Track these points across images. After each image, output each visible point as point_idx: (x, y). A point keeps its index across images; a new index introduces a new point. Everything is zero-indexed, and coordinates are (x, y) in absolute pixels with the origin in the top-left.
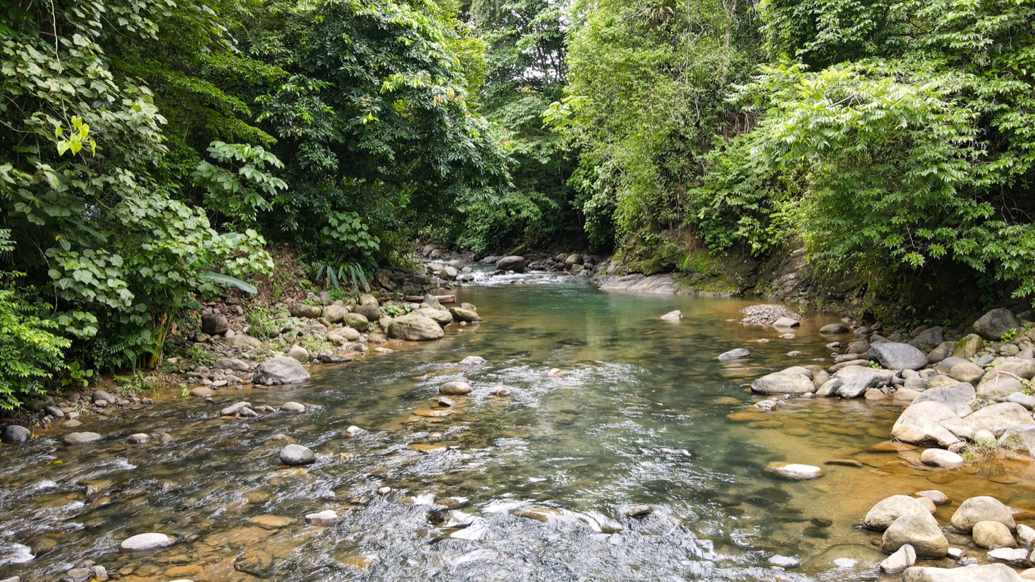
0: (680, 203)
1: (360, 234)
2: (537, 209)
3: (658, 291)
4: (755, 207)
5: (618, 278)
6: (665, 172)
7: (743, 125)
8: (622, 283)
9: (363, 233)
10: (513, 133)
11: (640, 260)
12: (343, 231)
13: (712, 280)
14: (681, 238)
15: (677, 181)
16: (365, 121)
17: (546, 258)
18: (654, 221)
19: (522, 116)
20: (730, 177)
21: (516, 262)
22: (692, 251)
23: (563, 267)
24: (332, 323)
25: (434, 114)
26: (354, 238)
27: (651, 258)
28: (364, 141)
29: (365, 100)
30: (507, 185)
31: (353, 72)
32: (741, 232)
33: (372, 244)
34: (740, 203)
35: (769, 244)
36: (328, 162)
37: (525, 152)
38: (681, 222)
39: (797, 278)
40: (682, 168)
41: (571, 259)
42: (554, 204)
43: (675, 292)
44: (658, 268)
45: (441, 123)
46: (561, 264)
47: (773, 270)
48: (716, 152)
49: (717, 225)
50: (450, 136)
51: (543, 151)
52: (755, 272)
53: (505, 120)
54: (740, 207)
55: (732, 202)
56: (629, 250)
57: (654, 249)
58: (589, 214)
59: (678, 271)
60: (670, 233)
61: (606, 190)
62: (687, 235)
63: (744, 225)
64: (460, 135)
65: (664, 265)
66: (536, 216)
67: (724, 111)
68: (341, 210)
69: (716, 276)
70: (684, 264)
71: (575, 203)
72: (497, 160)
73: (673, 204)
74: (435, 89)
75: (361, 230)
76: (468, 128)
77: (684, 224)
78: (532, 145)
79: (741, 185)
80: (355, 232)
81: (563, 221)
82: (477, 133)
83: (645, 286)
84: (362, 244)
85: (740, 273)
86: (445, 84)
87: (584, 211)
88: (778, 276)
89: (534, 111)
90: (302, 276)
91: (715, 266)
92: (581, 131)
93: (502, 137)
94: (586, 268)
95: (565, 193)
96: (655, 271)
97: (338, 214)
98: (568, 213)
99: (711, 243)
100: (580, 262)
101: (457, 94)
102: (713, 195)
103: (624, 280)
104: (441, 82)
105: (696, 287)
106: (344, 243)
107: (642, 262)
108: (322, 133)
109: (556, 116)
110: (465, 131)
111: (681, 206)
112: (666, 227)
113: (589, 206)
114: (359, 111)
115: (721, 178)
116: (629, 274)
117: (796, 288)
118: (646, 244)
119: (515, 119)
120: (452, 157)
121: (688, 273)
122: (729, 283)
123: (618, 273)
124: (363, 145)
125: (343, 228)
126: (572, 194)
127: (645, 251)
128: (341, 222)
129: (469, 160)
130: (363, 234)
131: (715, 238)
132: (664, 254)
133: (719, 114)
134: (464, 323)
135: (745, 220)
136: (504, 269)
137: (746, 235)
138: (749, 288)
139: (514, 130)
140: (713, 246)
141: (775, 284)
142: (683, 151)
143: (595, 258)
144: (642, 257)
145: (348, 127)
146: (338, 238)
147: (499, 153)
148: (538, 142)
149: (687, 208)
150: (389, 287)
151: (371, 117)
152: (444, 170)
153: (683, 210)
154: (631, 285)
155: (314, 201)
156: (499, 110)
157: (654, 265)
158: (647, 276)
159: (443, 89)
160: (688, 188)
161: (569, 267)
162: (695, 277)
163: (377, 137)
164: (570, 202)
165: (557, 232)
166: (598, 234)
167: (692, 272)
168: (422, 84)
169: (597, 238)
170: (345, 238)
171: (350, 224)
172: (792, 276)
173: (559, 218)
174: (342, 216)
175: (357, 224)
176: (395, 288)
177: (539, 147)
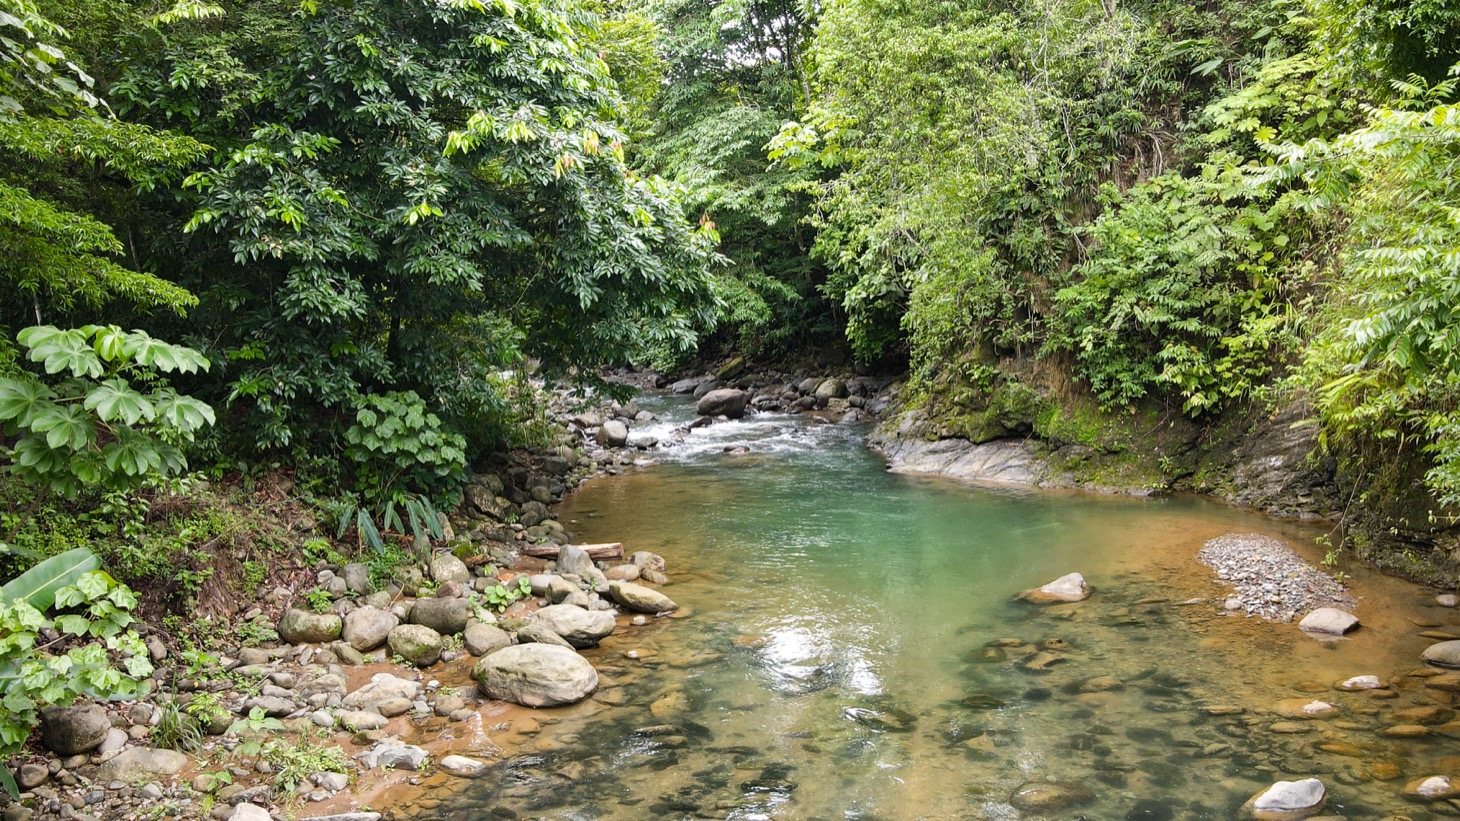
0: (1036, 310)
1: (423, 437)
2: (761, 304)
3: (1004, 479)
4: (1193, 325)
5: (922, 446)
6: (1006, 253)
7: (1149, 159)
8: (931, 458)
9: (429, 434)
10: (713, 173)
11: (961, 413)
12: (389, 434)
13: (1108, 458)
14: (1040, 375)
15: (1028, 268)
16: (413, 219)
17: (779, 382)
18: (987, 342)
19: (728, 142)
20: (1139, 267)
21: (731, 401)
22: (1064, 400)
23: (813, 403)
24: (364, 651)
25: (558, 193)
26: (411, 446)
27: (983, 409)
28: (416, 257)
29: (413, 172)
30: (712, 303)
31: (384, 115)
32: (1168, 374)
33: (449, 453)
34: (1164, 318)
35: (1223, 397)
36: (345, 304)
37: (736, 206)
38: (1038, 343)
39: (1288, 467)
40: (1039, 247)
41: (826, 388)
42: (791, 294)
43: (1036, 484)
44: (997, 431)
45: (574, 206)
46: (808, 399)
47: (1232, 445)
48: (1107, 220)
49: (1115, 355)
50: (595, 229)
51: (768, 203)
52: (1193, 445)
53: (698, 151)
54: (1163, 325)
55: (1149, 317)
56: (939, 393)
57: (988, 395)
58: (853, 310)
59: (1036, 437)
60: (1018, 365)
61: (884, 270)
62: (1053, 372)
63: (1173, 361)
64: (616, 223)
65: (1009, 424)
66: (761, 315)
67: (1114, 134)
68: (382, 390)
69: (1116, 453)
70: (1053, 424)
71: (826, 289)
72: (690, 262)
73: (1023, 312)
74: (557, 138)
75: (427, 426)
76: (630, 208)
77: (1045, 349)
78: (747, 192)
79: (1163, 283)
80: (412, 432)
81: (807, 316)
82: (648, 217)
83: (976, 467)
84: (428, 457)
85: (1164, 448)
86: (578, 125)
87: (846, 303)
88: (1246, 458)
89: (749, 132)
90: (308, 531)
91: (1112, 433)
92: (847, 188)
94: (852, 405)
95: (807, 270)
96: (991, 435)
97: (376, 400)
98: (814, 302)
99: (1102, 391)
100: (842, 392)
101: (604, 141)
102: (1109, 302)
103: (934, 452)
104: (570, 120)
105: (1078, 474)
106: (392, 456)
107: (966, 418)
108: (328, 244)
109: (793, 149)
110: (624, 215)
111: (1039, 316)
112: (1009, 351)
113: (853, 296)
114: (399, 195)
115: (1122, 270)
116: (943, 438)
117: (1289, 489)
118: (971, 385)
119: (716, 149)
120: (601, 269)
121: (1056, 445)
122: (1144, 469)
123: (921, 434)
124: (415, 266)
125: (386, 429)
126: (820, 272)
127: (971, 399)
128: (382, 417)
129: (636, 272)
130: (429, 437)
131: (1110, 380)
132: (1009, 405)
133: (1104, 139)
134: (640, 619)
135: (1180, 351)
136: (709, 413)
137: (1179, 380)
138: (1183, 476)
139: (715, 167)
140: (1108, 394)
141: (1240, 473)
142: (1038, 212)
143: (868, 382)
144: (966, 407)
145: (384, 228)
146: (379, 449)
147: (693, 248)
148: (759, 186)
149: (1052, 321)
150: (496, 511)
151: (425, 210)
152: (586, 296)
153: (1043, 325)
154: (948, 463)
155: (322, 382)
156: (686, 131)
157: (989, 425)
158: (978, 444)
159: (574, 139)
160: (1055, 286)
161: (823, 403)
162: (1074, 454)
163: (442, 246)
164: (819, 287)
165: (797, 333)
166: (870, 341)
167: (1068, 444)
168: (528, 134)
169: (869, 348)
170: (393, 448)
171: (403, 419)
172: (1276, 461)
173: (799, 311)
174: (383, 404)
175: (415, 417)
176: (506, 511)
177: (760, 196)
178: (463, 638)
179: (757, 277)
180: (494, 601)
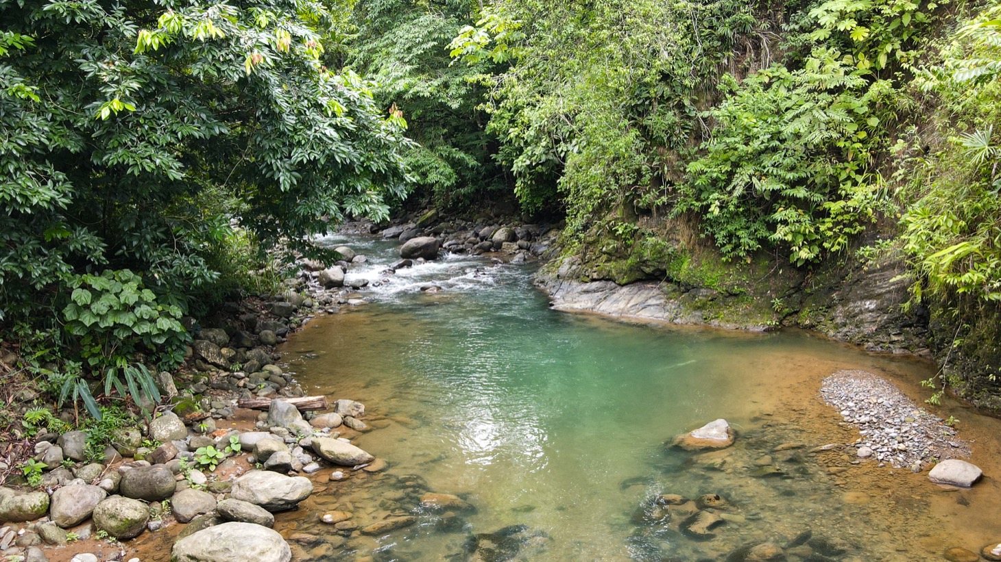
0: (668, 178)
1: (138, 311)
2: (449, 170)
3: (645, 316)
4: (801, 192)
5: (577, 286)
6: (645, 132)
7: (758, 54)
8: (585, 297)
9: (144, 308)
10: (408, 68)
11: (608, 261)
12: (104, 310)
13: (729, 300)
14: (672, 230)
15: (662, 144)
16: (105, 113)
17: (464, 229)
18: (628, 203)
19: (420, 43)
20: (756, 144)
21: (426, 246)
22: (692, 251)
23: (490, 247)
24: (69, 527)
25: (253, 86)
26: (127, 320)
27: (626, 258)
28: (115, 149)
29: (105, 69)
30: (403, 179)
31: (73, 13)
32: (780, 233)
33: (164, 324)
34: (777, 187)
35: (824, 250)
36: (44, 194)
37: (427, 94)
38: (669, 205)
39: (881, 310)
40: (671, 127)
41: (500, 235)
42: (472, 162)
43: (671, 320)
44: (637, 275)
45: (269, 100)
46: (486, 243)
47: (831, 290)
48: (728, 106)
49: (735, 215)
50: (291, 120)
51: (452, 91)
52: (798, 289)
53: (396, 50)
54: (776, 195)
55: (765, 186)
56: (590, 244)
57: (630, 246)
58: (520, 173)
59: (669, 280)
60: (654, 222)
61: (544, 143)
62: (681, 226)
63: (785, 222)
64: (312, 114)
65: (648, 270)
66: (448, 179)
67: (730, 34)
68: (98, 270)
69: (736, 295)
70: (685, 270)
71: (499, 158)
72: (380, 146)
73: (658, 180)
74: (248, 36)
75: (139, 303)
76: (324, 101)
77: (676, 210)
78: (436, 83)
79: (777, 157)
80: (129, 308)
81: (484, 178)
82: (340, 108)
83: (622, 305)
84: (145, 328)
85: (776, 291)
86: (271, 26)
87: (515, 169)
88: (844, 301)
89: (436, 35)
90: (30, 401)
91: (732, 279)
92: (515, 80)
93: (394, 74)
94: (521, 248)
95: (484, 143)
96: (633, 278)
97: (90, 279)
98: (490, 167)
99: (724, 245)
100: (512, 238)
101: (298, 40)
102: (731, 174)
103: (587, 292)
104: (263, 20)
105: (706, 313)
106: (109, 331)
107: (612, 264)
108: (23, 138)
109: (469, 48)
110: (318, 106)
111: (671, 183)
112: (647, 211)
113: (520, 164)
114: (93, 91)
115: (741, 147)
116: (593, 280)
117: (883, 328)
118: (617, 238)
119: (410, 49)
120: (298, 155)
121: (686, 289)
122: (759, 308)
123: (575, 276)
124: (112, 159)
125: (101, 306)
126: (494, 144)
127: (616, 250)
128: (97, 295)
129: (330, 158)
130: (143, 310)
131: (730, 236)
132: (647, 254)
133: (723, 38)
135: (791, 214)
136: (409, 257)
137: (789, 238)
138: (790, 314)
139: (410, 62)
140: (729, 247)
141: (839, 313)
142: (669, 99)
143: (532, 228)
144: (612, 255)
145: (83, 122)
146: (96, 324)
147: (383, 134)
148: (444, 78)
149: (683, 189)
150: (221, 361)
151: (117, 105)
152: (285, 181)
153: (674, 191)
154: (599, 301)
155: (30, 268)
156: (387, 35)
157: (631, 270)
158: (622, 286)
159: (264, 37)
160: (685, 159)
161: (498, 246)
162: (703, 294)
163: (141, 138)
164: (493, 156)
165: (477, 191)
166: (533, 197)
167: (697, 288)
168: (215, 31)
169: (532, 203)
170: (110, 322)
171: (117, 295)
172: (870, 305)
173: (479, 173)
174: (98, 282)
175: (130, 294)
176: (232, 360)
177: (446, 85)
178: (170, 504)
179: (445, 149)
180: (204, 461)
